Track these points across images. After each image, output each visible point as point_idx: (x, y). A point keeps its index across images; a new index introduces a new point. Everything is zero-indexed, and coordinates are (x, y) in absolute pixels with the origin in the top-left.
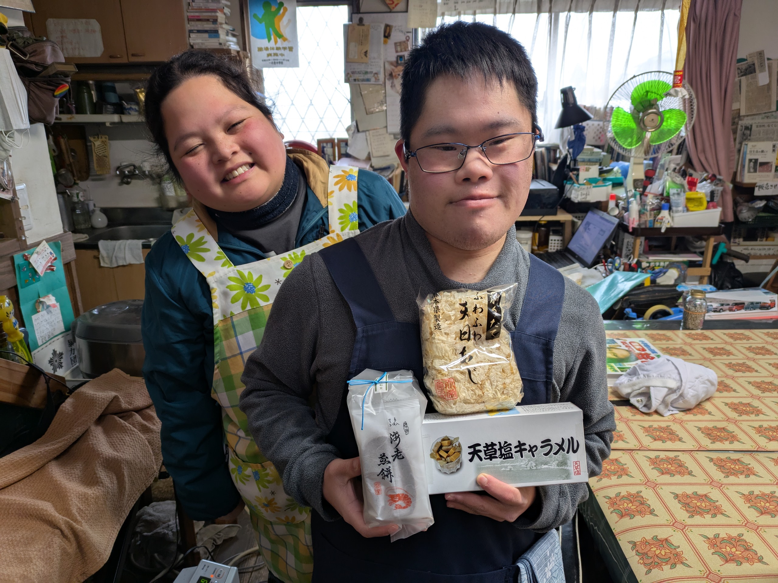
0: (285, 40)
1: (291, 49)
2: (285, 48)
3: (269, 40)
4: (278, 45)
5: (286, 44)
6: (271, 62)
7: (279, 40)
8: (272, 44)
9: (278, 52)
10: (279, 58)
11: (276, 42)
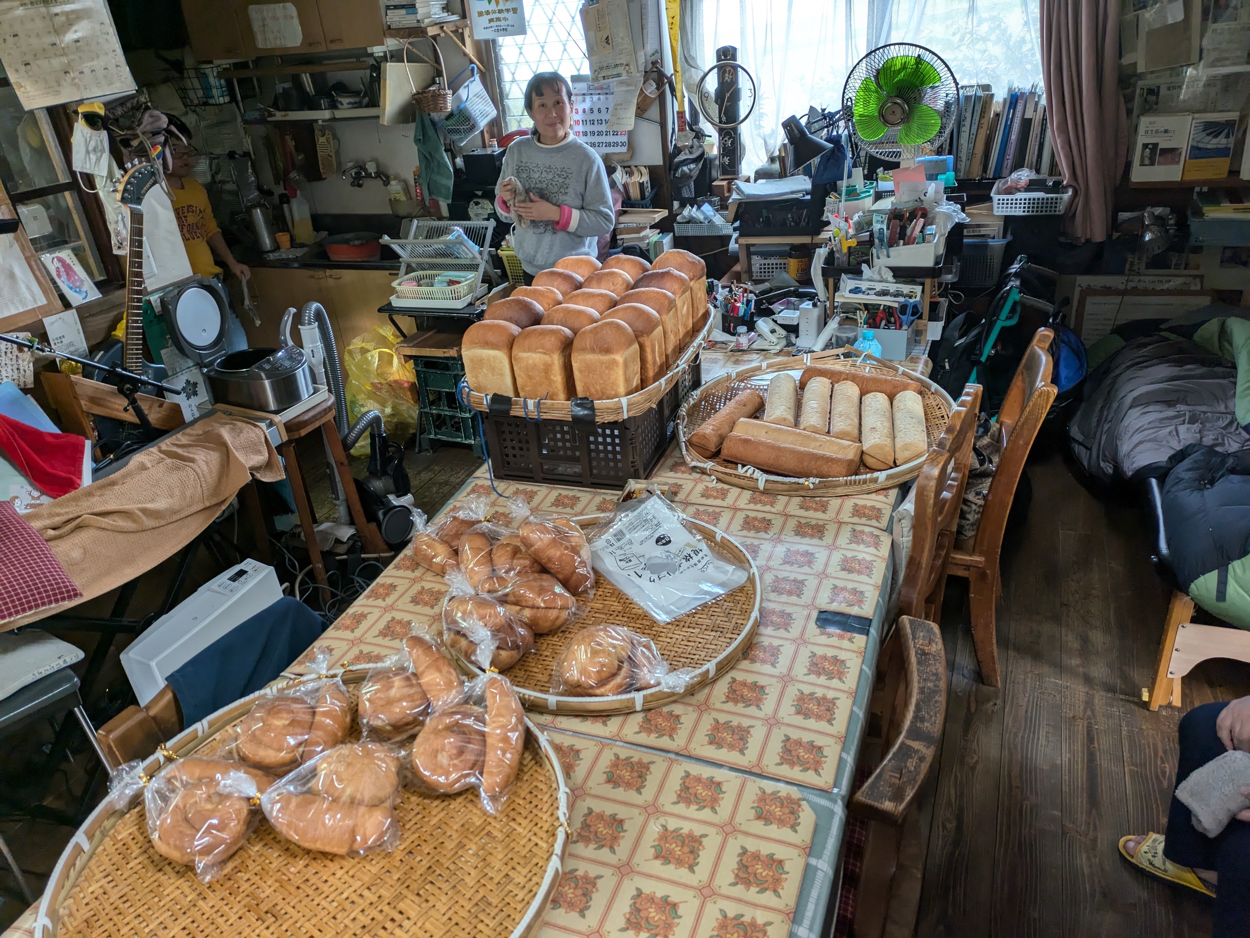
2: (508, 10)
3: (490, 2)
5: (509, 5)
6: (493, 29)
9: (501, 16)
10: (503, 23)
11: (497, 3)
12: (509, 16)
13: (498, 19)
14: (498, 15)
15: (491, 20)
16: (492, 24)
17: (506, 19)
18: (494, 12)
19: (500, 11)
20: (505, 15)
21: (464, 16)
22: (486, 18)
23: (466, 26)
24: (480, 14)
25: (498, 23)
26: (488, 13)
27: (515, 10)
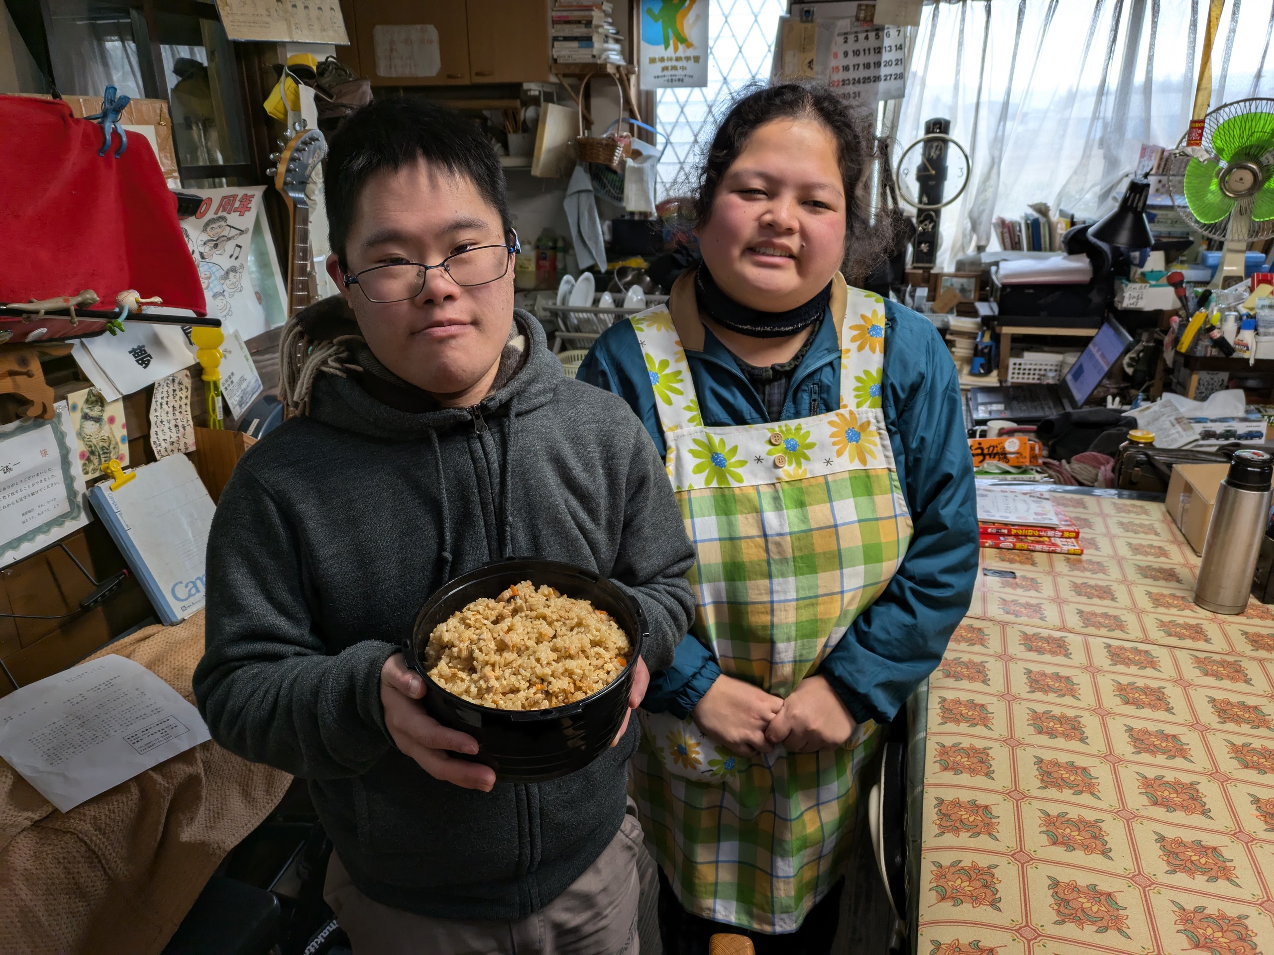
0: (689, 45)
2: (688, 59)
3: (666, 48)
4: (678, 54)
5: (690, 53)
6: (666, 78)
7: (681, 47)
8: (670, 52)
9: (679, 64)
10: (678, 73)
11: (676, 49)
12: (690, 65)
13: (674, 68)
14: (674, 63)
15: (665, 69)
16: (666, 73)
17: (683, 68)
18: (671, 59)
19: (678, 59)
20: (683, 63)
21: (630, 61)
22: (660, 65)
23: (634, 73)
24: (653, 61)
25: (674, 72)
26: (662, 60)
27: (696, 59)
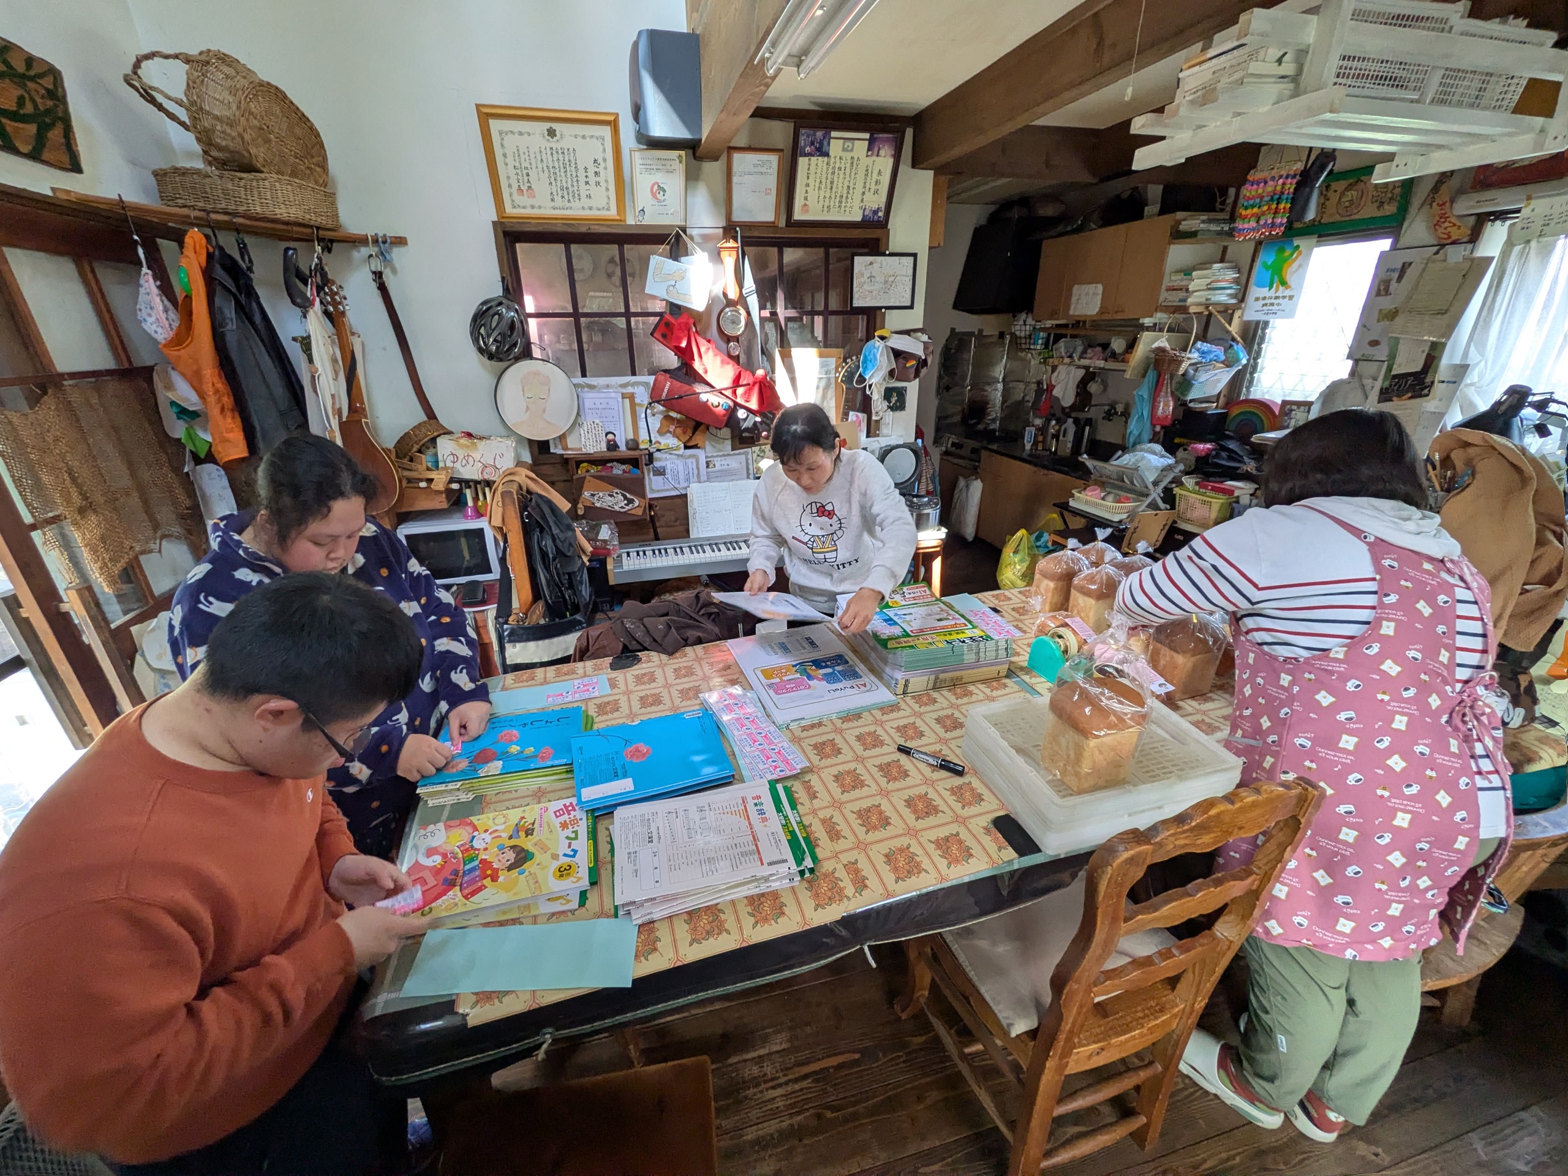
0: (1288, 287)
1: (1291, 298)
2: (1284, 297)
3: (1271, 288)
4: (1279, 294)
5: (1288, 293)
6: (1264, 312)
7: (1281, 288)
8: (1272, 293)
9: (1276, 301)
10: (1275, 307)
11: (1277, 291)
12: (1284, 302)
13: (1272, 304)
14: (1273, 301)
15: (1266, 305)
16: (1267, 308)
17: (1279, 304)
18: (1271, 298)
19: (1278, 298)
20: (1280, 301)
21: (1242, 300)
22: (1262, 302)
23: (1240, 308)
24: (1257, 299)
25: (1272, 307)
26: (1264, 298)
